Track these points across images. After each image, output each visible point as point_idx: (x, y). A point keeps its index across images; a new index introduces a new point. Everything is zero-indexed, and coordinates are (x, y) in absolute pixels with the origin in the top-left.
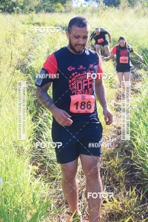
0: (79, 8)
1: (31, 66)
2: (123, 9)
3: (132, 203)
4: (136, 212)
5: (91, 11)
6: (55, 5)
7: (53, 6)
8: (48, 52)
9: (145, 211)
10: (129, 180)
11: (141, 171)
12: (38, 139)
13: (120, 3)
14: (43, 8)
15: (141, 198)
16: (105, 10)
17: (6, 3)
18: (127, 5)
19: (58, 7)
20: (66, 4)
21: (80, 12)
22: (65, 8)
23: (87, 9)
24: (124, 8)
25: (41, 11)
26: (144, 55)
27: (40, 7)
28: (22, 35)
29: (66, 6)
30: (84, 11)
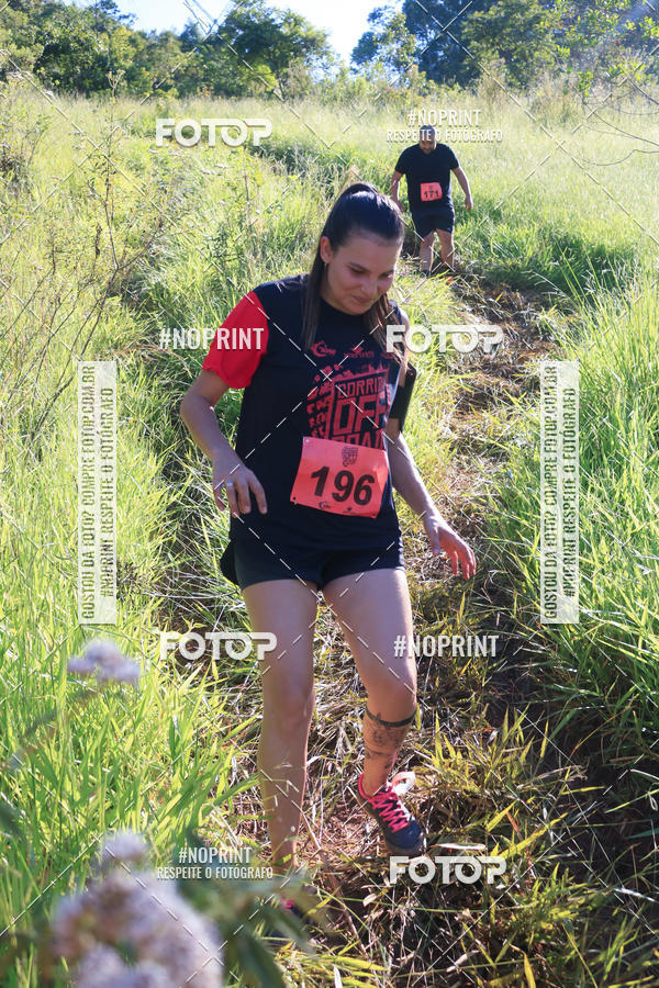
0: (332, 86)
1: (158, 285)
2: (489, 94)
3: (512, 768)
4: (524, 796)
5: (378, 97)
6: (247, 70)
7: (241, 74)
8: (223, 237)
9: (556, 794)
10: (499, 691)
11: (542, 658)
12: (186, 542)
13: (478, 74)
14: (204, 80)
15: (543, 749)
16: (425, 95)
17: (71, 58)
18: (503, 80)
19: (258, 79)
20: (285, 70)
21: (336, 99)
22: (284, 83)
23: (360, 88)
24: (492, 91)
25: (198, 90)
26: (563, 257)
27: (192, 77)
28: (130, 175)
29: (287, 76)
30: (351, 96)
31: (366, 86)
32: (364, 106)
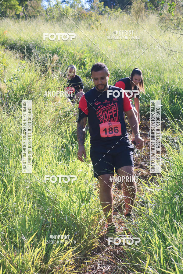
0: (51, 11)
2: (137, 13)
5: (77, 17)
6: (6, 3)
13: (131, 3)
16: (102, 15)
18: (144, 6)
19: (12, 7)
20: (26, 3)
21: (54, 18)
22: (25, 9)
23: (67, 12)
29: (27, 5)
30: (62, 16)
31: (70, 10)
32: (69, 21)
